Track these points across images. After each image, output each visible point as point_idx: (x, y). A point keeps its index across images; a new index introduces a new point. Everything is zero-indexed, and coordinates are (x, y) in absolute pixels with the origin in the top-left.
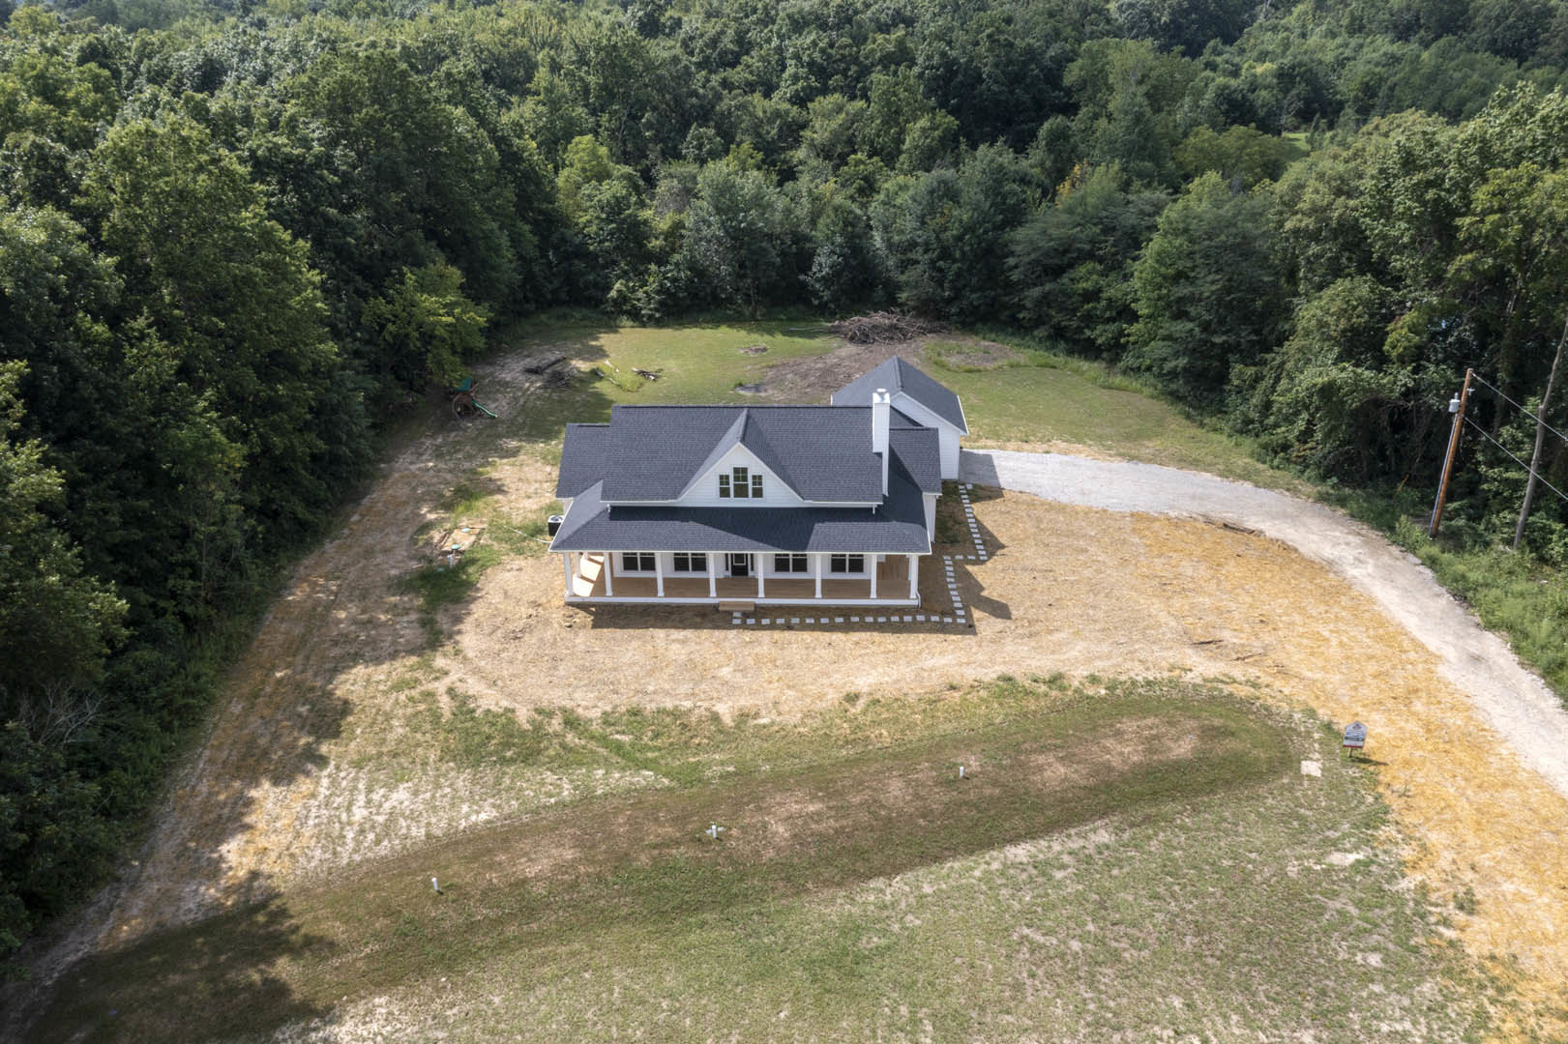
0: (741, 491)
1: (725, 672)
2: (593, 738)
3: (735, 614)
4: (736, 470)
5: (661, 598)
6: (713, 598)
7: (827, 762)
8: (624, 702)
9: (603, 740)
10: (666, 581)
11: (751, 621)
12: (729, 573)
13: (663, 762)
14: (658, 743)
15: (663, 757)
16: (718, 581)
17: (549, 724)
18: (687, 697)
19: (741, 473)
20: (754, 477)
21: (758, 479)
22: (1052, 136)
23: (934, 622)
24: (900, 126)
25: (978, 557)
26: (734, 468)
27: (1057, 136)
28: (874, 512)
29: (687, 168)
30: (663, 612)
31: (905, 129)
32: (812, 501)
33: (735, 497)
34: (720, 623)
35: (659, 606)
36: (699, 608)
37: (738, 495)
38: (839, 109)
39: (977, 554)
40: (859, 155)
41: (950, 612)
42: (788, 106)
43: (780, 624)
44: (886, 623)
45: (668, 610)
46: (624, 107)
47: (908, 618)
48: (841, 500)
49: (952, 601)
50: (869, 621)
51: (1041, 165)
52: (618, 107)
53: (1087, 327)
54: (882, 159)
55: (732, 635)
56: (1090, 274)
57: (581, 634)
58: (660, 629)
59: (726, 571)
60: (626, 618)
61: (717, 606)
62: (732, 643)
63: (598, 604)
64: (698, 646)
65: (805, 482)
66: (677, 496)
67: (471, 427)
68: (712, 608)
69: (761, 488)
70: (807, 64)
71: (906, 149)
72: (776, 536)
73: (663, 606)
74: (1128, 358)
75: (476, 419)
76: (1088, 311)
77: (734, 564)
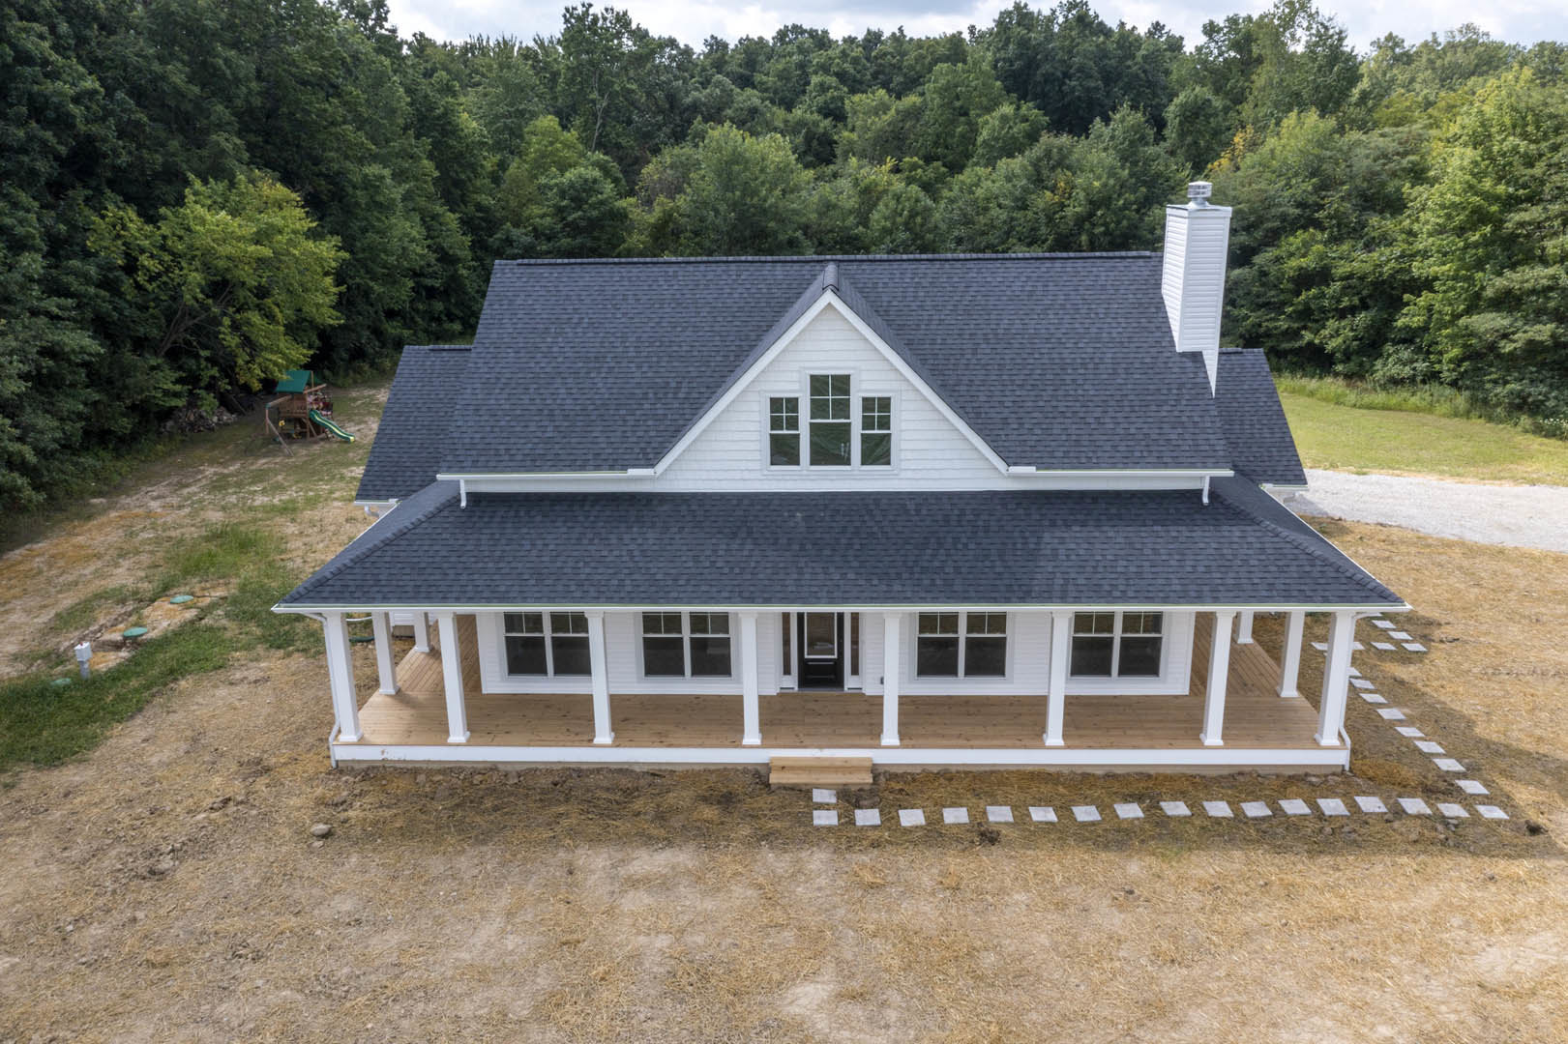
0: (830, 448)
1: (809, 999)
3: (819, 796)
4: (818, 384)
5: (603, 749)
6: (751, 749)
10: (616, 702)
11: (867, 817)
12: (791, 682)
16: (764, 701)
19: (830, 389)
20: (868, 404)
21: (879, 410)
22: (1188, 114)
23: (1419, 816)
24: (969, 123)
25: (1398, 643)
26: (813, 378)
27: (1194, 113)
28: (1206, 500)
29: (685, 150)
30: (608, 789)
31: (977, 124)
32: (1032, 470)
33: (813, 462)
34: (778, 825)
35: (598, 771)
36: (713, 778)
37: (820, 456)
38: (886, 108)
39: (1390, 639)
40: (916, 159)
41: (1442, 785)
42: (816, 117)
43: (958, 825)
44: (1275, 822)
45: (625, 782)
46: (603, 96)
47: (1333, 806)
48: (1114, 466)
49: (1421, 753)
50: (1220, 814)
51: (1172, 153)
52: (595, 95)
53: (1305, 328)
54: (944, 165)
55: (817, 860)
56: (1306, 245)
57: (354, 859)
58: (595, 841)
59: (787, 671)
60: (496, 809)
61: (763, 771)
62: (819, 889)
63: (424, 766)
64: (709, 905)
65: (1005, 421)
66: (650, 459)
67: (301, 452)
68: (748, 778)
69: (889, 435)
70: (837, 74)
71: (984, 141)
72: (937, 564)
73: (610, 771)
74: (1388, 367)
75: (316, 443)
76: (1306, 304)
77: (806, 657)
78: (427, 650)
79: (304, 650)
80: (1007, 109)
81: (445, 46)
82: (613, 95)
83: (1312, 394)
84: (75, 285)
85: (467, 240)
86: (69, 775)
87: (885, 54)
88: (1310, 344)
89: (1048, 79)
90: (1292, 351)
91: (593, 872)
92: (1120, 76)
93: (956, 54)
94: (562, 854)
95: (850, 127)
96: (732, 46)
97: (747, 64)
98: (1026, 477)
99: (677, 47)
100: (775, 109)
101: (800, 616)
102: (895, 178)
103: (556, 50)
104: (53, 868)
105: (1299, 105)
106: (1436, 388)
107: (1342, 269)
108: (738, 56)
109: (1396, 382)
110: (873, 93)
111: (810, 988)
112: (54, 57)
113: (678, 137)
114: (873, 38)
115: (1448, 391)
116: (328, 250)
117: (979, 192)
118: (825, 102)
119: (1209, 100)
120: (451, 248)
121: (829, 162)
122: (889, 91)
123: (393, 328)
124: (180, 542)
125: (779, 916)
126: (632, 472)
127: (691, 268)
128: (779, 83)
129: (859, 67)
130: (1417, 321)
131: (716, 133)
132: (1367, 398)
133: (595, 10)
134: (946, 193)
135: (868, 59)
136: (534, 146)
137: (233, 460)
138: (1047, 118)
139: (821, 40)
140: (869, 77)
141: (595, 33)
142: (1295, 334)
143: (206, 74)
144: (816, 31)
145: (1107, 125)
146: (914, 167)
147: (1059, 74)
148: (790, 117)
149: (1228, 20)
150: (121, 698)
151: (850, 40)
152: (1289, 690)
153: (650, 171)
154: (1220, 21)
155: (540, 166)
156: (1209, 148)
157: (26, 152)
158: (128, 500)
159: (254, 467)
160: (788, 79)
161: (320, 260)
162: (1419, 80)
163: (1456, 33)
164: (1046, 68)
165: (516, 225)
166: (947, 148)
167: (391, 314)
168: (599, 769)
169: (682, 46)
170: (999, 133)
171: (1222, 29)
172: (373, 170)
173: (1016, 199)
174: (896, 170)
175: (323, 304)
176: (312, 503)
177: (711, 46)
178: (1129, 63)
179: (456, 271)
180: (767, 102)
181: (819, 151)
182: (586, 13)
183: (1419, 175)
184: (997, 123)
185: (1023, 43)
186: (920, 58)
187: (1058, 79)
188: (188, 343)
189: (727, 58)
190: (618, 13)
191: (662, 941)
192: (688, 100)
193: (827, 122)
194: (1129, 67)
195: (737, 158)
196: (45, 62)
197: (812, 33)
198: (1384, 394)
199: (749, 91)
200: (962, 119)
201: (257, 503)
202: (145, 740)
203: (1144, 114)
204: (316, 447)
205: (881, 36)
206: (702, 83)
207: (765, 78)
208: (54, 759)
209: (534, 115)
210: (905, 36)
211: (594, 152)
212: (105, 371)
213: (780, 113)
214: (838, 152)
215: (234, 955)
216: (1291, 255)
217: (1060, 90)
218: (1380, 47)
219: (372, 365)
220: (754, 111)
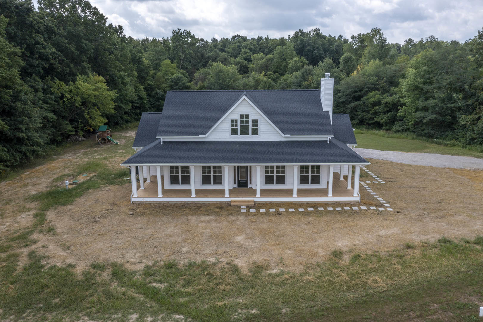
0: (245, 131)
1: (240, 239)
2: (133, 285)
3: (242, 207)
4: (242, 116)
5: (193, 198)
6: (227, 198)
7: (339, 304)
8: (163, 258)
9: (143, 288)
10: (197, 190)
11: (253, 210)
12: (236, 186)
13: (192, 306)
14: (189, 289)
15: (192, 301)
16: (230, 189)
17: (100, 275)
18: (212, 255)
19: (245, 118)
20: (253, 121)
21: (255, 122)
22: (346, 60)
23: (373, 210)
24: (286, 63)
25: (379, 182)
26: (241, 115)
27: (347, 60)
28: (328, 142)
29: (206, 69)
30: (195, 206)
31: (288, 63)
32: (289, 135)
33: (241, 134)
34: (233, 212)
35: (192, 203)
36: (218, 204)
37: (243, 133)
38: (263, 58)
39: (377, 181)
40: (271, 72)
41: (380, 205)
42: (243, 60)
43: (273, 212)
44: (342, 211)
45: (198, 205)
46: (183, 54)
47: (355, 208)
48: (308, 135)
49: (378, 200)
50: (330, 210)
51: (342, 71)
52: (181, 54)
53: (375, 117)
54: (279, 74)
55: (242, 218)
56: (375, 95)
57: (139, 218)
58: (192, 215)
59: (235, 183)
60: (170, 210)
61: (229, 203)
62: (242, 222)
63: (152, 202)
64: (218, 225)
65: (284, 125)
66: (204, 134)
67: (105, 147)
68: (226, 204)
69: (258, 128)
70: (249, 49)
71: (290, 67)
72: (268, 155)
73: (195, 203)
74: (396, 127)
75: (109, 145)
76: (375, 110)
77: (239, 180)
78: (150, 181)
79: (118, 185)
80: (297, 59)
81: (137, 40)
82: (186, 54)
83: (377, 135)
84: (49, 101)
85: (145, 93)
86: (69, 207)
87: (263, 43)
88: (376, 122)
89: (309, 51)
90: (372, 123)
91: (192, 220)
92: (329, 50)
93: (282, 43)
94: (185, 217)
95: (253, 63)
96: (219, 41)
97: (223, 46)
98: (288, 137)
99: (204, 41)
100: (231, 58)
101: (238, 167)
102: (265, 77)
103: (169, 41)
104: (71, 221)
105: (374, 58)
106: (408, 132)
107: (384, 101)
108: (221, 43)
109: (398, 131)
110: (259, 54)
111: (240, 237)
112: (45, 43)
113: (204, 66)
114: (260, 39)
115: (411, 133)
116: (113, 94)
117: (288, 81)
118: (246, 56)
119: (352, 57)
120: (142, 95)
121: (246, 73)
122: (264, 54)
123: (126, 117)
124: (79, 165)
125: (233, 227)
126: (200, 136)
127: (213, 93)
128: (232, 51)
129: (255, 47)
130: (402, 114)
131: (215, 64)
132: (390, 135)
133: (182, 31)
134: (279, 81)
135: (258, 45)
136: (163, 68)
137: (88, 148)
138: (308, 61)
139: (245, 39)
140: (258, 50)
141: (181, 37)
142: (373, 119)
143: (79, 48)
144: (243, 37)
145: (323, 63)
146: (271, 74)
147: (312, 49)
148: (236, 60)
149: (358, 35)
150: (76, 193)
151: (253, 39)
152: (349, 187)
153: (197, 75)
154: (356, 35)
155: (166, 73)
156: (352, 70)
157: (38, 67)
158: (62, 157)
159: (93, 150)
160: (235, 50)
161: (110, 96)
162: (418, 52)
163: (428, 38)
164: (309, 48)
165: (159, 90)
166: (280, 69)
167: (126, 113)
168: (193, 203)
169: (205, 41)
170: (294, 65)
171: (356, 37)
172: (122, 73)
173: (298, 83)
174: (265, 75)
175: (111, 107)
176: (111, 157)
177: (213, 40)
178: (331, 46)
179: (143, 101)
180: (229, 56)
181: (244, 70)
182: (179, 32)
183: (404, 76)
184: (293, 62)
185: (302, 41)
186: (273, 44)
187: (311, 51)
188: (75, 118)
189: (218, 44)
190: (187, 32)
191: (208, 230)
192: (207, 56)
193: (246, 62)
194: (331, 48)
195: (221, 71)
196: (43, 44)
197: (242, 37)
198: (395, 134)
199: (224, 53)
200: (284, 61)
201: (97, 157)
202: (84, 201)
203: (332, 60)
204: (109, 146)
205: (262, 38)
206: (210, 51)
207: (228, 50)
208: (64, 204)
209: (163, 60)
210: (269, 38)
211: (181, 70)
212: (55, 124)
213: (233, 59)
214: (249, 70)
215: (117, 233)
216: (371, 98)
217: (312, 54)
218: (407, 42)
219: (120, 126)
220: (225, 59)
